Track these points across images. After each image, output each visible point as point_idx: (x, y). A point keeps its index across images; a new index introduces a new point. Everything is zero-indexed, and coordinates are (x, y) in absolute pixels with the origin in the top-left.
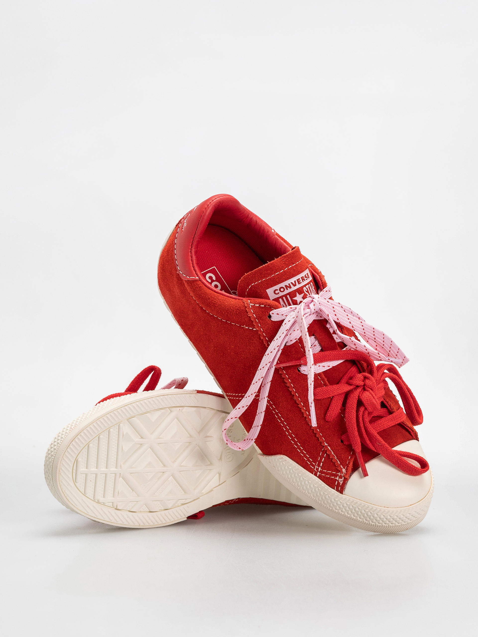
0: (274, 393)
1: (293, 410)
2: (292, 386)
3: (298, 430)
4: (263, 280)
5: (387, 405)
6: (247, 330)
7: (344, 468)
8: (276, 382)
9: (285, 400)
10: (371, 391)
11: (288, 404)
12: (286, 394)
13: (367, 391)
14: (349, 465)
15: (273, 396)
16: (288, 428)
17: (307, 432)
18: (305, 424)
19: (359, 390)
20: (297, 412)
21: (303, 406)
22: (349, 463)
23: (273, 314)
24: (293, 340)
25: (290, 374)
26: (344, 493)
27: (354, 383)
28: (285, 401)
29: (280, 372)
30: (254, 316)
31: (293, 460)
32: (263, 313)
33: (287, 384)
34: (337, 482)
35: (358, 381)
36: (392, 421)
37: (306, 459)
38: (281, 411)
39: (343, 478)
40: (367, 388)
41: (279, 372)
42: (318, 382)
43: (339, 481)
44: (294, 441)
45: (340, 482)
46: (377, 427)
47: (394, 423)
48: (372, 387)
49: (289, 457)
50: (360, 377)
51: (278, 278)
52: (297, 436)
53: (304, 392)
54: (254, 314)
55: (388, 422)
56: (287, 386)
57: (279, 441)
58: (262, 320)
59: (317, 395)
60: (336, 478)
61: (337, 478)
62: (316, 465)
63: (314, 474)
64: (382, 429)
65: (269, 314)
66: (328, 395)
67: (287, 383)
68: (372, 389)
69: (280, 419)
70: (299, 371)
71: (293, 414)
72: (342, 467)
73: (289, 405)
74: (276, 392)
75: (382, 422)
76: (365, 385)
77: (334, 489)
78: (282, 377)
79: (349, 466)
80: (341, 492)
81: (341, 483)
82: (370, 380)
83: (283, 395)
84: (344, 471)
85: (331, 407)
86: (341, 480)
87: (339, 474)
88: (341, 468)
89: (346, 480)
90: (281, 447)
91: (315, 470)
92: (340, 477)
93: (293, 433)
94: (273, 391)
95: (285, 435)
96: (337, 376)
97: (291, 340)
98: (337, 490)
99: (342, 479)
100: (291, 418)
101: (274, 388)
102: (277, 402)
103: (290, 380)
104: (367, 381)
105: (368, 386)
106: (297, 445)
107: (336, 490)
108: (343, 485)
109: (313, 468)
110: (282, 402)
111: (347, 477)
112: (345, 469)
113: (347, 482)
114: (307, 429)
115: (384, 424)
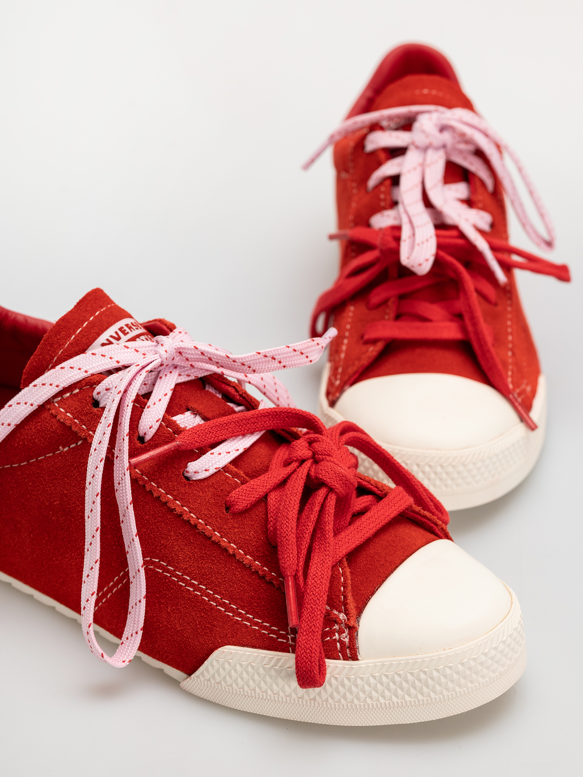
0: (160, 541)
1: (206, 553)
2: (186, 511)
3: (231, 586)
4: (60, 353)
5: (371, 486)
6: (68, 453)
7: (340, 612)
8: (156, 519)
9: (184, 543)
10: (328, 458)
11: (193, 548)
12: (182, 531)
13: (323, 460)
14: (347, 600)
15: (161, 549)
16: (212, 593)
17: (247, 581)
18: (237, 568)
19: (308, 464)
20: (214, 553)
21: (221, 537)
22: (345, 597)
23: (99, 393)
24: (154, 426)
25: (175, 490)
26: (359, 657)
27: (294, 457)
28: (186, 545)
29: (155, 495)
30: (69, 416)
31: (243, 646)
32: (83, 402)
33: (175, 511)
34: (338, 644)
35: (300, 451)
36: (391, 507)
37: (265, 632)
38: (186, 569)
39: (347, 631)
40: (320, 456)
41: (153, 496)
42: (230, 482)
43: (342, 639)
44: (232, 610)
45: (344, 640)
46: (368, 524)
47: (396, 510)
48: (328, 452)
49: (234, 645)
50: (301, 443)
51: (84, 337)
52: (232, 601)
53: (213, 511)
54: (66, 413)
55: (384, 512)
56: (177, 514)
57: (205, 627)
58: (86, 415)
59: (237, 502)
60: (334, 638)
61: (337, 636)
62: (288, 634)
63: (291, 651)
64: (379, 524)
65: (93, 398)
66: (257, 495)
67: (175, 509)
68: (329, 455)
69: (190, 583)
70: (188, 479)
71: (209, 561)
72: (335, 612)
73: (196, 547)
74: (162, 538)
75: (374, 513)
76: (314, 453)
77: (339, 659)
78: (162, 502)
79: (347, 603)
80: (354, 658)
81: (347, 640)
82: (320, 441)
83: (177, 536)
84: (343, 617)
85: (270, 514)
86: (344, 635)
87: (336, 627)
88: (335, 614)
89: (353, 630)
90: (214, 635)
91: (290, 642)
92: (341, 632)
93: (224, 596)
94: (158, 538)
95: (212, 609)
96: (259, 466)
97: (151, 426)
98: (346, 658)
99: (344, 632)
100: (208, 570)
101: (157, 532)
102: (172, 555)
103: (178, 502)
104: (316, 445)
105: (320, 453)
106: (239, 615)
107: (344, 660)
108: (352, 641)
109: (285, 641)
110: (182, 549)
111: (352, 623)
112: (343, 612)
113: (357, 634)
114: (245, 575)
115: (379, 516)
